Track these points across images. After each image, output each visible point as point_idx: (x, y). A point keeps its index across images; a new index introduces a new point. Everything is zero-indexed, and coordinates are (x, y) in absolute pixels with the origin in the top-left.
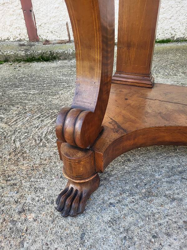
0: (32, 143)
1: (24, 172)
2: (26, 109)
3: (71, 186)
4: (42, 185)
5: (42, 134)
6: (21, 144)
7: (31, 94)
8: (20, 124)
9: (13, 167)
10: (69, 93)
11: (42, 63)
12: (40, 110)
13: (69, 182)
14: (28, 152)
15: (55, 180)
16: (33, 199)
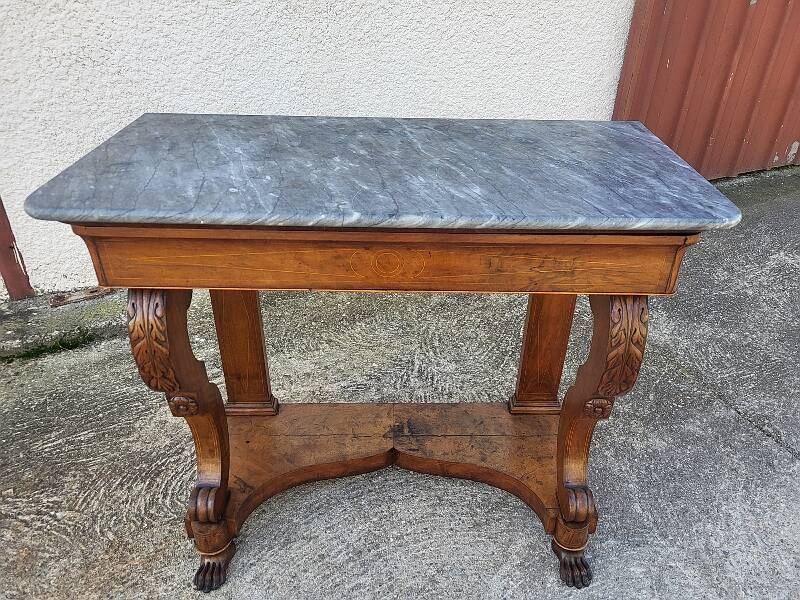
0: (130, 528)
1: (141, 567)
2: (91, 476)
3: (206, 561)
4: (170, 573)
5: (139, 509)
6: (115, 534)
7: (82, 442)
8: (95, 504)
9: (120, 566)
10: (153, 425)
11: (63, 353)
12: (116, 471)
13: (203, 557)
14: (131, 541)
15: (183, 563)
16: (166, 591)
